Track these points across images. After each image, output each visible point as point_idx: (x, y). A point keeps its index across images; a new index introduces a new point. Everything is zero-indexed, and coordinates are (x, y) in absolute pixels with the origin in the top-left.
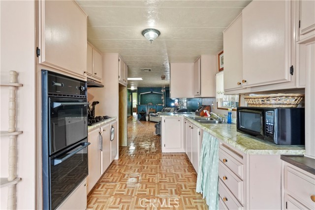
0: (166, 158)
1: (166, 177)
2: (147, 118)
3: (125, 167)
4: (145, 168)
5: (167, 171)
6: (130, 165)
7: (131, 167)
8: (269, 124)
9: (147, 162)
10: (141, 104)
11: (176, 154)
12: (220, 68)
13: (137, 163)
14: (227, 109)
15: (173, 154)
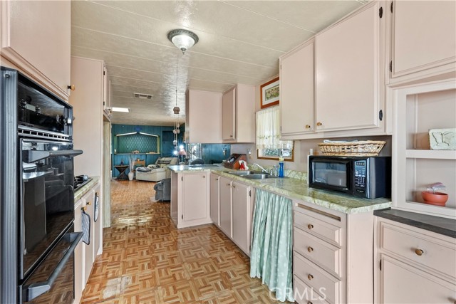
0: (188, 236)
1: (199, 267)
2: (131, 175)
3: (121, 264)
4: (160, 259)
5: (197, 257)
6: (129, 259)
7: (134, 262)
8: (360, 176)
9: (158, 247)
10: (118, 152)
11: (200, 228)
12: (263, 104)
13: (142, 253)
14: (278, 159)
15: (196, 229)
